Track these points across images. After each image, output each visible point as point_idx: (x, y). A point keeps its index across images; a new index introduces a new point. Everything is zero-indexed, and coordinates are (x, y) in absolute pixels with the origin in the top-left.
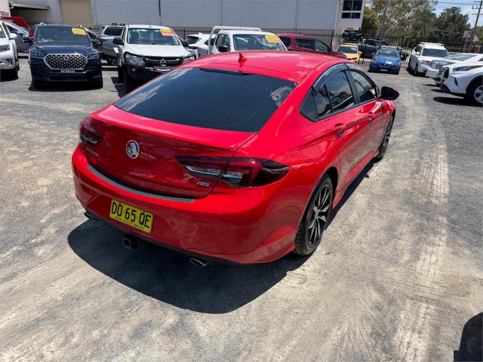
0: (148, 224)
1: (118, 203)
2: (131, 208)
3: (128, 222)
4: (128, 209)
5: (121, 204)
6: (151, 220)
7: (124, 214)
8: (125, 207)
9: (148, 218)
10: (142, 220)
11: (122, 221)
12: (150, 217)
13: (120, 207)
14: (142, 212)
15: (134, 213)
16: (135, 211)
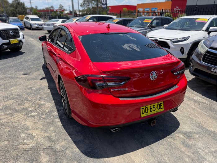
0: (162, 107)
1: (144, 107)
2: (152, 105)
3: (153, 113)
4: (151, 106)
5: (146, 106)
6: (162, 104)
7: (149, 111)
8: (149, 107)
9: (161, 104)
10: (159, 107)
11: (149, 114)
12: (162, 103)
13: (146, 109)
14: (158, 103)
15: (154, 106)
16: (155, 105)
